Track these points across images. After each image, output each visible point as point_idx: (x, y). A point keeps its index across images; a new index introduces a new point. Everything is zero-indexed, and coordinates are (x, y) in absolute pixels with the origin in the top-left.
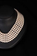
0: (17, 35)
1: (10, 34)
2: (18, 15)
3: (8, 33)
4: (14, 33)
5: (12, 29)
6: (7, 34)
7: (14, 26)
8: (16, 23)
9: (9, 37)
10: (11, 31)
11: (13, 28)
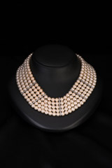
0: (84, 100)
1: (69, 99)
2: (83, 67)
3: (65, 97)
4: (77, 97)
5: (73, 89)
6: (62, 99)
7: (76, 84)
8: (80, 78)
9: (66, 105)
10: (70, 93)
11: (74, 86)
